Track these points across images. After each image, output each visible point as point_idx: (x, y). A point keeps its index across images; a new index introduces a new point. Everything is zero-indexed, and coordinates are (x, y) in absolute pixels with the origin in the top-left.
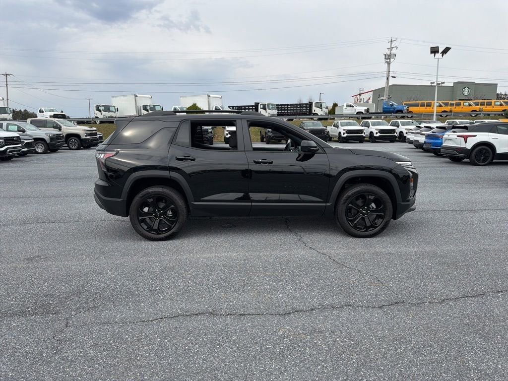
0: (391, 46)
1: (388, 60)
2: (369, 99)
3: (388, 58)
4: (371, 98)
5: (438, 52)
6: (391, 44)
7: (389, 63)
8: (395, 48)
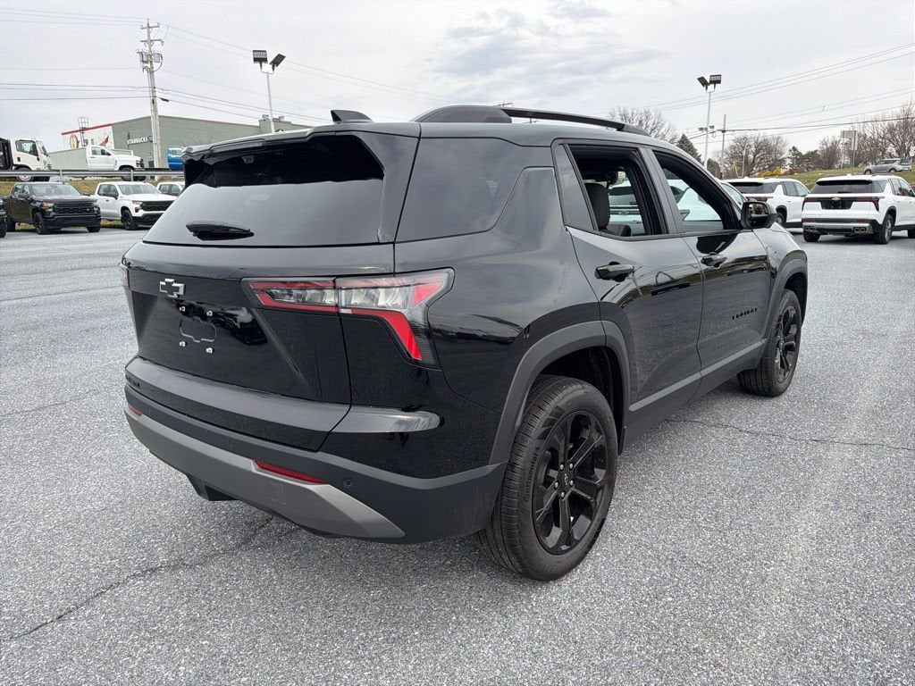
0: (149, 36)
1: (149, 65)
2: (107, 141)
3: (148, 60)
4: (111, 139)
5: (265, 60)
6: (149, 33)
7: (151, 72)
8: (159, 42)
